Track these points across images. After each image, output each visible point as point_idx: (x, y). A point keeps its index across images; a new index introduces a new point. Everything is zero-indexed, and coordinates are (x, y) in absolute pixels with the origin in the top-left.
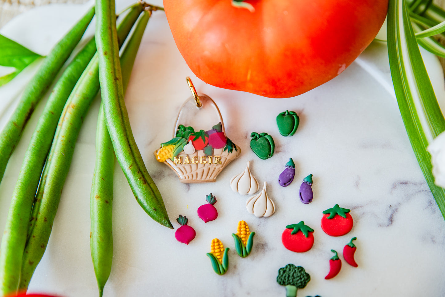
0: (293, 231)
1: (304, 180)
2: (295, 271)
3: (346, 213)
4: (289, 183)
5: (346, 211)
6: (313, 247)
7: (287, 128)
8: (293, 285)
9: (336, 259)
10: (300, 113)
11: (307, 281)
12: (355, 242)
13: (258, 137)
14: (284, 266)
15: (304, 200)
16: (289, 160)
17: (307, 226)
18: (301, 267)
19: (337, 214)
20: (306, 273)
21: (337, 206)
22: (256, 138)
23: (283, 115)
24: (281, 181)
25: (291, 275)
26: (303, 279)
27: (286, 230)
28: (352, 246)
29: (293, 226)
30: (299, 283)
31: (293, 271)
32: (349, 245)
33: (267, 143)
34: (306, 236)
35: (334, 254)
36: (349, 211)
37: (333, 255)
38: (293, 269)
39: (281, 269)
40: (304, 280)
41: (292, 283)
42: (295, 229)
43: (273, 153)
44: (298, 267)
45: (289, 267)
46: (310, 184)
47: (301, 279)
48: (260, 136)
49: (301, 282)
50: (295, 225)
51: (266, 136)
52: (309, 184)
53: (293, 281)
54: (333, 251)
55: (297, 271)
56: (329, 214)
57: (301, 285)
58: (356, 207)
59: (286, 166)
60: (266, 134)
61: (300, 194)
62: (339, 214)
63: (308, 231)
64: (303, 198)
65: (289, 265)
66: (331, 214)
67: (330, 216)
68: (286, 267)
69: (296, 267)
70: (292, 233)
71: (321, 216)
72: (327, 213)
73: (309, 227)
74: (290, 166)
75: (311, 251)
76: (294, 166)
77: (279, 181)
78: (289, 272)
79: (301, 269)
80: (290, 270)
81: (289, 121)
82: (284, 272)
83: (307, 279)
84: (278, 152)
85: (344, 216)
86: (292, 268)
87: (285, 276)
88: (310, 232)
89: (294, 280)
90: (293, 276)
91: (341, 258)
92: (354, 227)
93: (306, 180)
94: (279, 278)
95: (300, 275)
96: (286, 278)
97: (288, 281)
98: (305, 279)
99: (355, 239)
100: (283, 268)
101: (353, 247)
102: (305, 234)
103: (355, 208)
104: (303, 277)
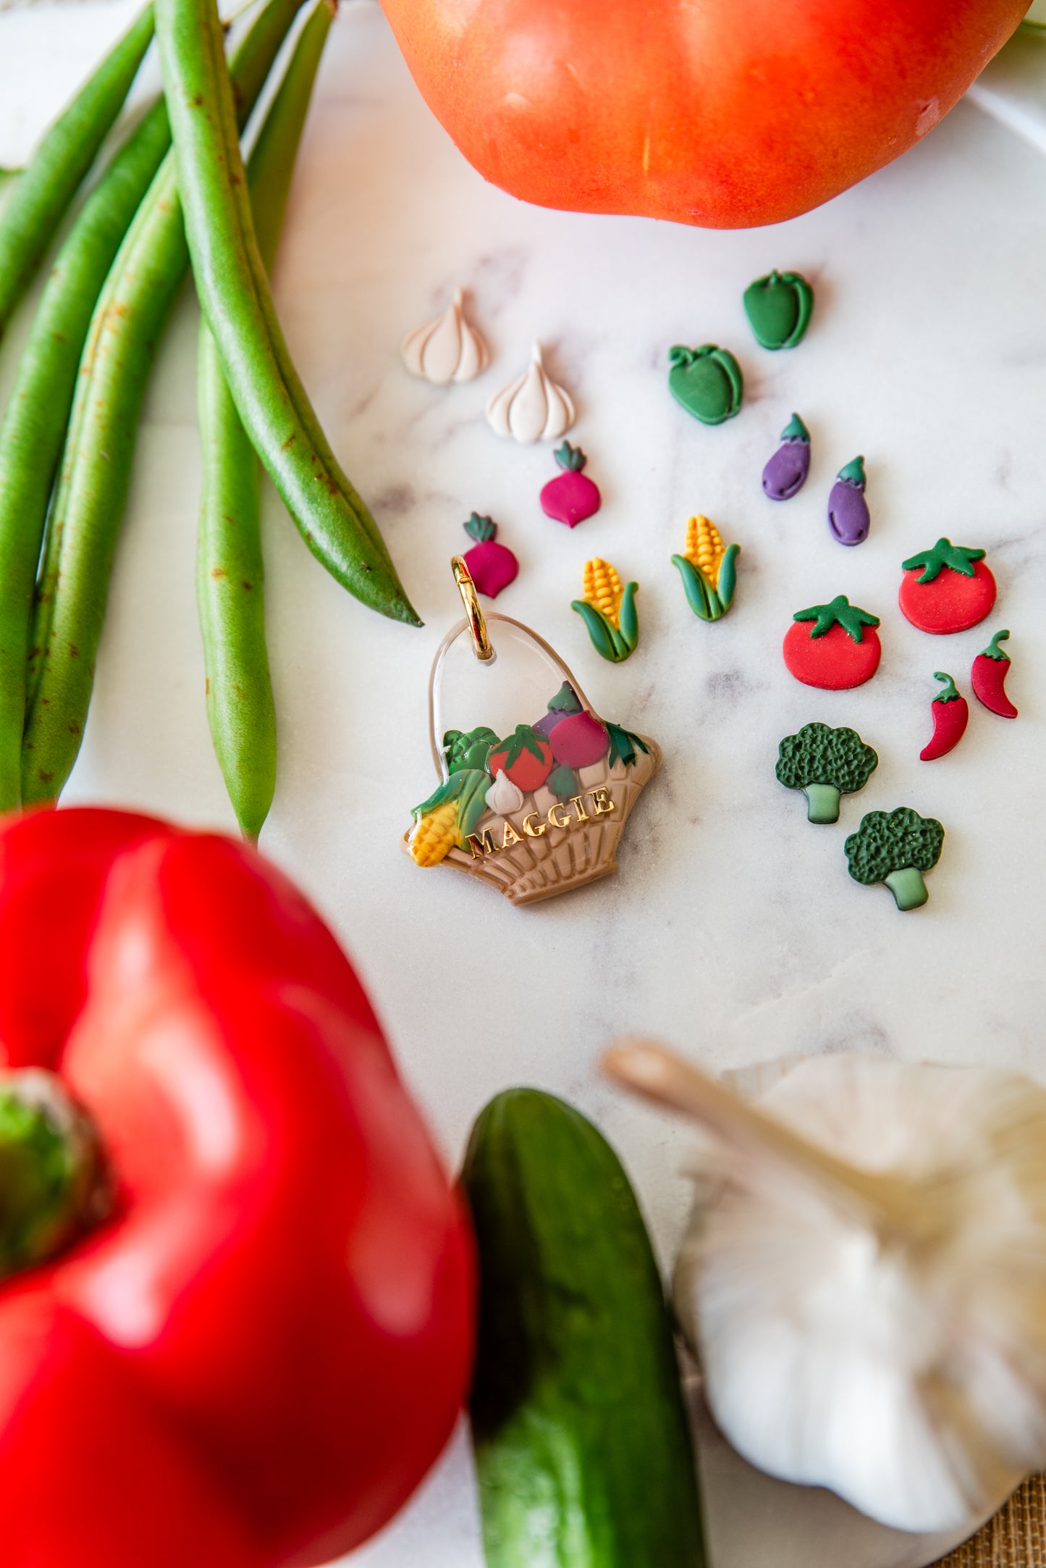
0: (814, 628)
1: (839, 476)
2: (830, 742)
3: (971, 561)
4: (794, 488)
5: (973, 556)
6: (879, 669)
7: (778, 324)
8: (828, 782)
9: (950, 698)
10: (815, 277)
11: (866, 770)
12: (1005, 647)
13: (690, 358)
14: (796, 732)
15: (842, 533)
16: (788, 420)
17: (856, 610)
18: (848, 730)
19: (944, 566)
20: (862, 746)
21: (944, 543)
22: (684, 363)
23: (762, 285)
24: (769, 484)
25: (818, 755)
26: (855, 762)
27: (795, 625)
28: (995, 657)
29: (814, 613)
30: (844, 776)
31: (822, 742)
32: (988, 654)
33: (717, 373)
34: (856, 637)
35: (947, 685)
36: (982, 554)
37: (940, 688)
38: (823, 737)
39: (787, 739)
40: (857, 767)
41: (822, 779)
42: (821, 621)
43: (740, 402)
44: (838, 730)
45: (810, 732)
46: (859, 487)
47: (848, 763)
48: (696, 356)
49: (851, 773)
50: (819, 609)
51: (715, 355)
52: (857, 484)
53: (825, 771)
54: (941, 677)
55: (834, 741)
56: (922, 567)
57: (852, 782)
58: (1001, 545)
59: (784, 438)
60: (712, 349)
61: (831, 516)
62: (951, 565)
63: (863, 624)
64: (840, 528)
65: (811, 726)
66: (928, 567)
67: (924, 574)
68: (803, 733)
69: (831, 732)
70: (812, 631)
71: (899, 577)
72: (914, 566)
73: (862, 612)
74: (794, 438)
75: (874, 684)
76: (805, 436)
77: (765, 483)
78: (811, 745)
79: (847, 736)
80: (814, 741)
81: (782, 302)
82: (798, 747)
83: (868, 762)
84: (753, 400)
85: (966, 570)
86: (820, 733)
87: (801, 760)
88: (868, 627)
89: (829, 767)
90: (824, 756)
91: (966, 693)
92: (1001, 601)
93: (846, 475)
94: (782, 766)
95: (846, 754)
96: (805, 764)
97: (809, 772)
98: (860, 761)
99: (1004, 636)
100: (794, 737)
101: (998, 660)
102: (852, 632)
103: (999, 546)
104: (855, 757)
